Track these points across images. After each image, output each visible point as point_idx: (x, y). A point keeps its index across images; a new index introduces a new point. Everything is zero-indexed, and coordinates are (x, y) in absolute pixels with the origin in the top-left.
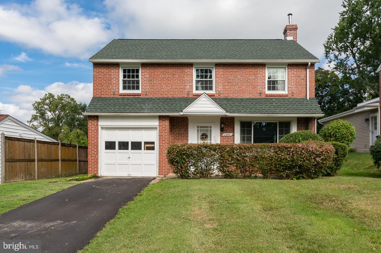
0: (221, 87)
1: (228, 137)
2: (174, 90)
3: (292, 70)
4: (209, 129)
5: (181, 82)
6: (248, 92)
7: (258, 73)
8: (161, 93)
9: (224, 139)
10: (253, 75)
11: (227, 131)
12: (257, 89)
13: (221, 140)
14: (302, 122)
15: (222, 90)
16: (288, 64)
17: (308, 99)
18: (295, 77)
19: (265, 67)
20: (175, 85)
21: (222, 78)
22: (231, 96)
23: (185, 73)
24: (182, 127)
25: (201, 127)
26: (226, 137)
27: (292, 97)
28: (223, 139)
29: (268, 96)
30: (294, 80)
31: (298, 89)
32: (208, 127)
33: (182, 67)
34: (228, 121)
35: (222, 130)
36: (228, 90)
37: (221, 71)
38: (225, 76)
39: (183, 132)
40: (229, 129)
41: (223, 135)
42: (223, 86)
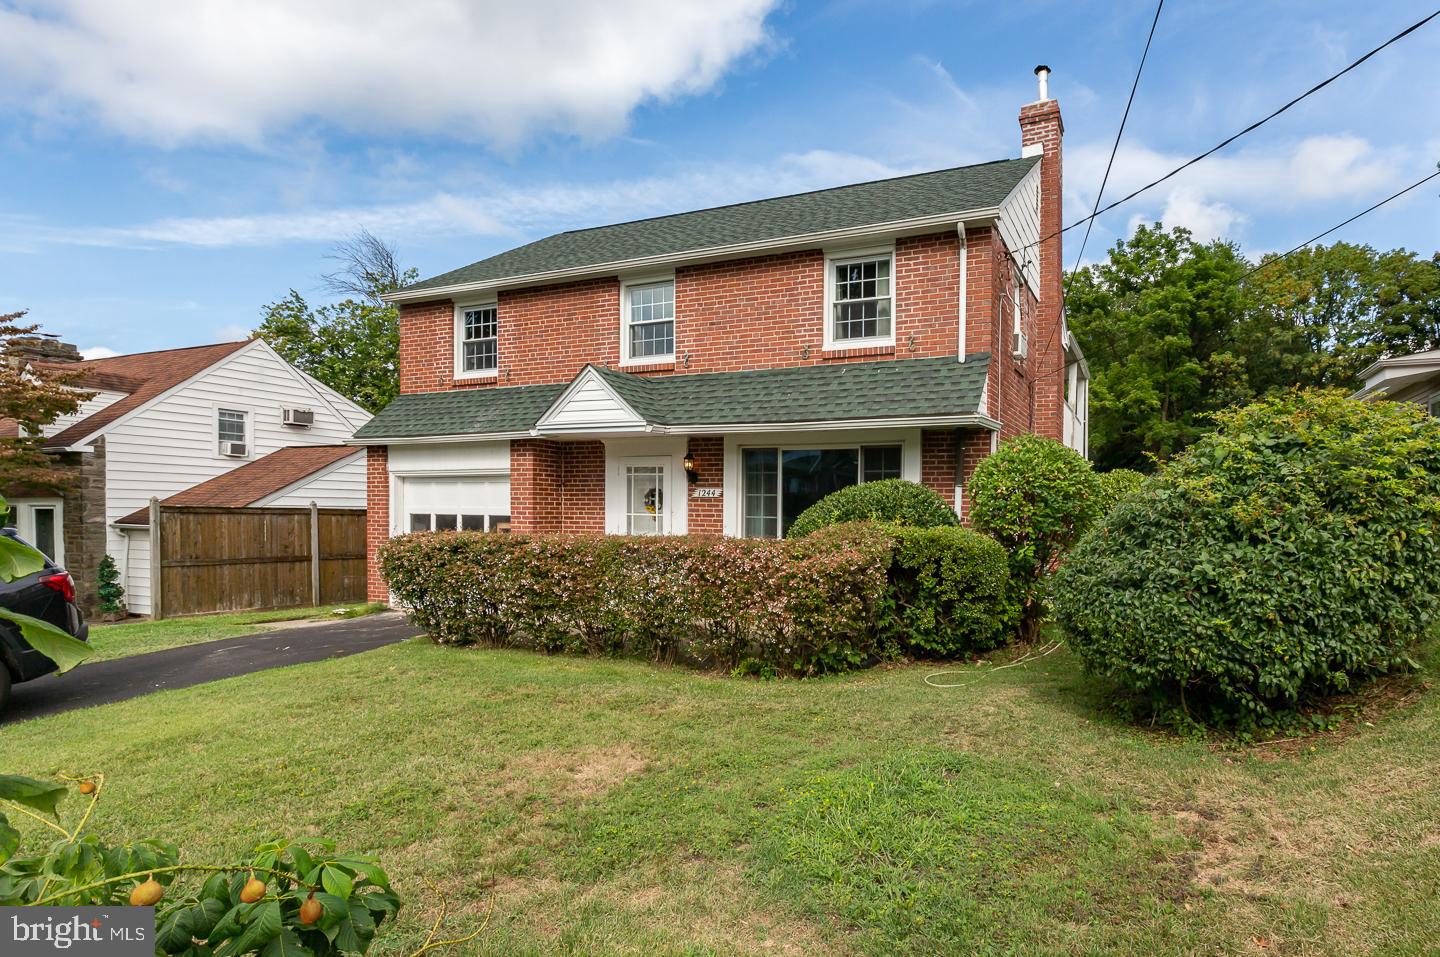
0: (690, 341)
1: (709, 500)
2: (571, 361)
3: (909, 259)
4: (657, 474)
5: (588, 336)
6: (768, 350)
7: (800, 283)
8: (542, 373)
9: (700, 506)
10: (782, 291)
11: (707, 480)
12: (795, 337)
13: (690, 510)
14: (943, 445)
15: (693, 351)
16: (898, 240)
17: (962, 359)
18: (920, 281)
19: (822, 259)
20: (574, 347)
21: (693, 311)
22: (721, 367)
23: (598, 307)
24: (592, 471)
25: (637, 470)
26: (703, 499)
27: (910, 356)
28: (695, 505)
29: (829, 359)
30: (917, 293)
31: (931, 326)
32: (653, 470)
33: (590, 289)
34: (711, 450)
35: (693, 478)
36: (711, 350)
37: (690, 290)
38: (701, 305)
39: (594, 485)
40: (712, 475)
41: (696, 495)
42: (697, 336)
